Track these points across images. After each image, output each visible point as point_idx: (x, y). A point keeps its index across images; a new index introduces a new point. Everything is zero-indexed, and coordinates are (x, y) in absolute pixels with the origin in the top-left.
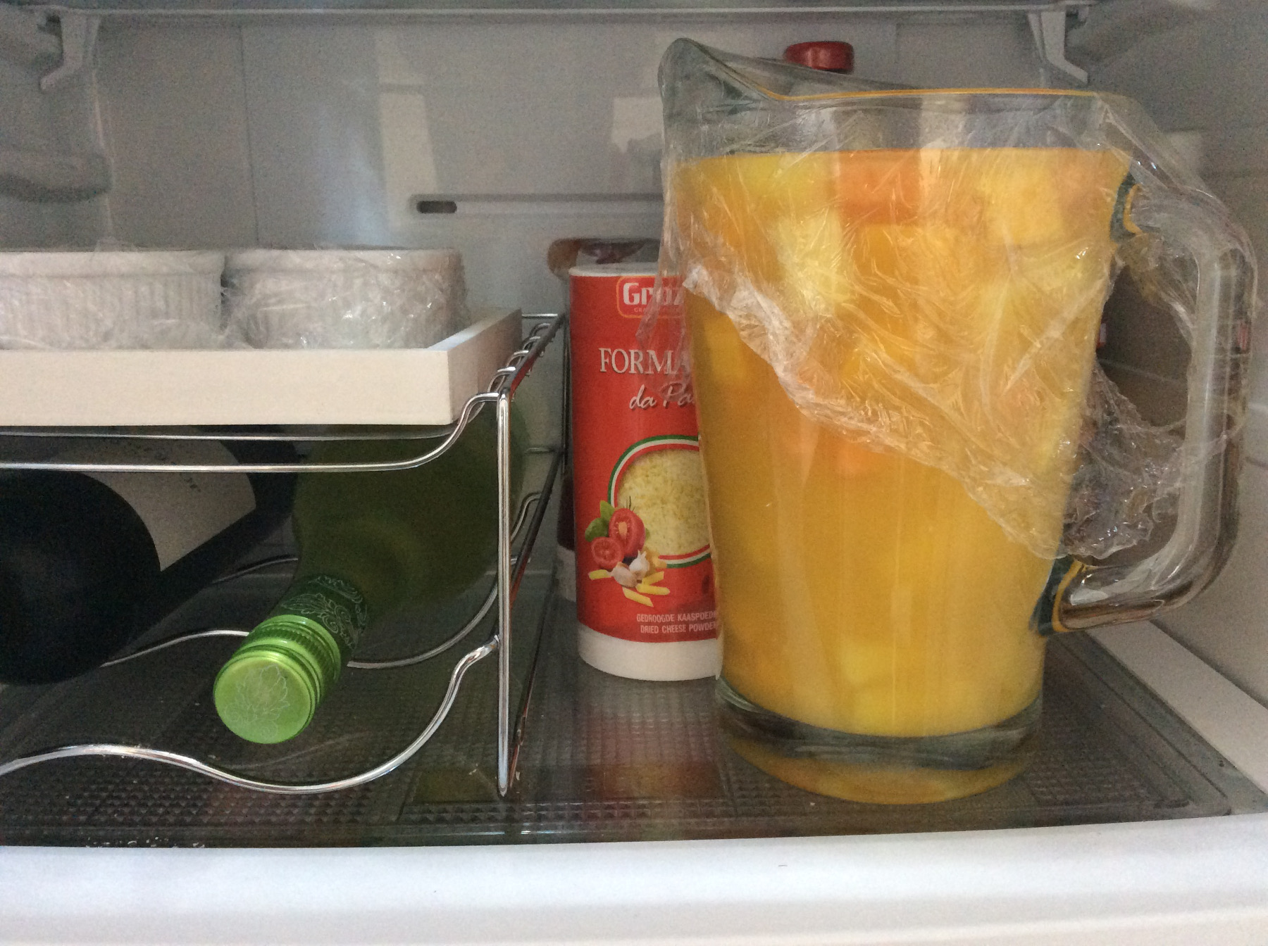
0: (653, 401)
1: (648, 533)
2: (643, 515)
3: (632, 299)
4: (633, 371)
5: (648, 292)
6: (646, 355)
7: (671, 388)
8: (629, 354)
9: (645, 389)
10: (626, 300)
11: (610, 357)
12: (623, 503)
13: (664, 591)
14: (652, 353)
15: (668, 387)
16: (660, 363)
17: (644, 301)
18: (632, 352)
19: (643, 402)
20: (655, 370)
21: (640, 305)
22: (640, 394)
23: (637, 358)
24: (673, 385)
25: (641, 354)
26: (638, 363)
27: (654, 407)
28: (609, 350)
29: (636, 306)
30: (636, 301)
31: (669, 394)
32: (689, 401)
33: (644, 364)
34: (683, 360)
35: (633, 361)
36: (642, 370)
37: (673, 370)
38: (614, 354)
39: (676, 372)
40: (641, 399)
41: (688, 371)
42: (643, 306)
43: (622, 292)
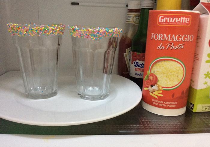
0: (164, 47)
1: (159, 80)
2: (158, 76)
8: (159, 35)
10: (160, 21)
12: (152, 72)
13: (162, 95)
14: (165, 35)
16: (167, 37)
17: (165, 21)
20: (165, 39)
24: (170, 44)
25: (162, 35)
29: (162, 22)
30: (162, 21)
31: (168, 46)
32: (174, 48)
33: (163, 38)
34: (173, 37)
35: (159, 37)
36: (162, 40)
37: (170, 39)
38: (155, 35)
39: (171, 40)
40: (161, 47)
41: (175, 40)
42: (164, 22)
43: (159, 18)
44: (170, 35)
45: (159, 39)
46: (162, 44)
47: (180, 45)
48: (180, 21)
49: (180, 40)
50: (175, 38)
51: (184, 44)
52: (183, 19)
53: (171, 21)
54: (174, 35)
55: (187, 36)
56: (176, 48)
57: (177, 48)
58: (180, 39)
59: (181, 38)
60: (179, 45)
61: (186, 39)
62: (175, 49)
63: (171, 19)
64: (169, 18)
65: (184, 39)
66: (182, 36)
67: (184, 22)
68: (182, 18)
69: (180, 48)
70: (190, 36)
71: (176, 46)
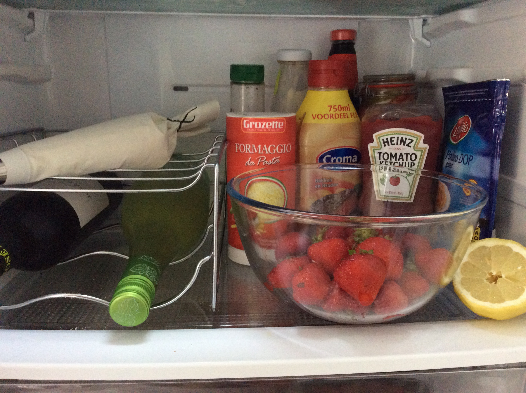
0: (254, 163)
3: (246, 126)
8: (245, 146)
14: (254, 146)
15: (259, 158)
16: (256, 149)
17: (251, 127)
20: (254, 151)
25: (250, 146)
28: (239, 144)
29: (248, 128)
30: (248, 126)
31: (260, 161)
32: (267, 163)
33: (251, 149)
34: (265, 149)
35: (247, 148)
36: (250, 152)
38: (240, 146)
39: (262, 153)
40: (250, 162)
41: (267, 152)
42: (251, 129)
43: (243, 123)
44: (260, 146)
45: (247, 152)
46: (250, 158)
47: (274, 158)
48: (272, 126)
49: (274, 152)
50: (268, 150)
51: (279, 157)
52: (275, 124)
53: (260, 127)
54: (265, 146)
55: (282, 146)
56: (270, 163)
57: (272, 163)
58: (274, 150)
59: (276, 148)
61: (282, 150)
62: (269, 165)
63: (260, 124)
64: (256, 123)
65: (279, 150)
66: (276, 146)
67: (276, 127)
68: (274, 122)
69: (275, 163)
70: (286, 146)
71: (270, 161)
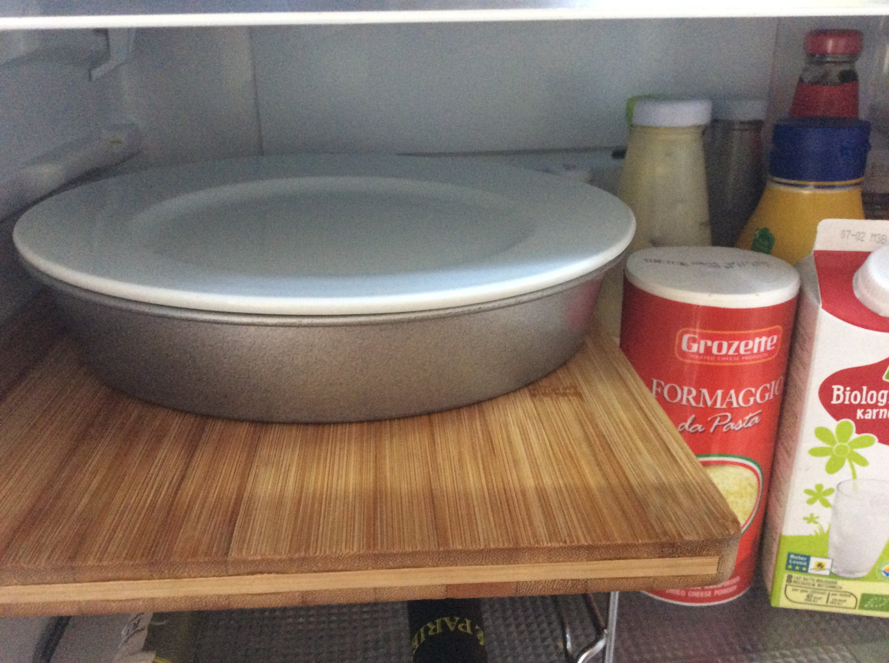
0: (702, 428)
3: (689, 347)
4: (684, 402)
5: (706, 344)
6: (699, 393)
7: (718, 419)
8: (682, 390)
9: (695, 418)
10: (684, 347)
11: (663, 389)
14: (705, 391)
15: (716, 418)
16: (711, 398)
17: (702, 351)
18: (686, 389)
19: (692, 427)
20: (705, 402)
21: (698, 353)
22: (689, 421)
23: (689, 393)
24: (720, 416)
25: (694, 392)
26: (690, 398)
27: (701, 432)
28: (663, 383)
29: (694, 353)
30: (694, 350)
31: (716, 423)
32: (732, 428)
33: (697, 399)
34: (731, 398)
35: (685, 396)
37: (722, 404)
39: (724, 406)
40: (690, 426)
42: (700, 355)
43: (681, 339)
44: (719, 393)
46: (693, 416)
47: (750, 415)
48: (752, 349)
49: (752, 402)
50: (737, 400)
51: (760, 411)
52: (760, 343)
53: (724, 351)
54: (732, 392)
55: (768, 385)
56: (740, 426)
57: (743, 428)
59: (755, 395)
60: (747, 418)
61: (767, 395)
62: (737, 431)
63: (725, 345)
64: (716, 344)
65: (762, 397)
66: (756, 391)
68: (757, 340)
69: (750, 425)
70: (775, 383)
71: (740, 422)
